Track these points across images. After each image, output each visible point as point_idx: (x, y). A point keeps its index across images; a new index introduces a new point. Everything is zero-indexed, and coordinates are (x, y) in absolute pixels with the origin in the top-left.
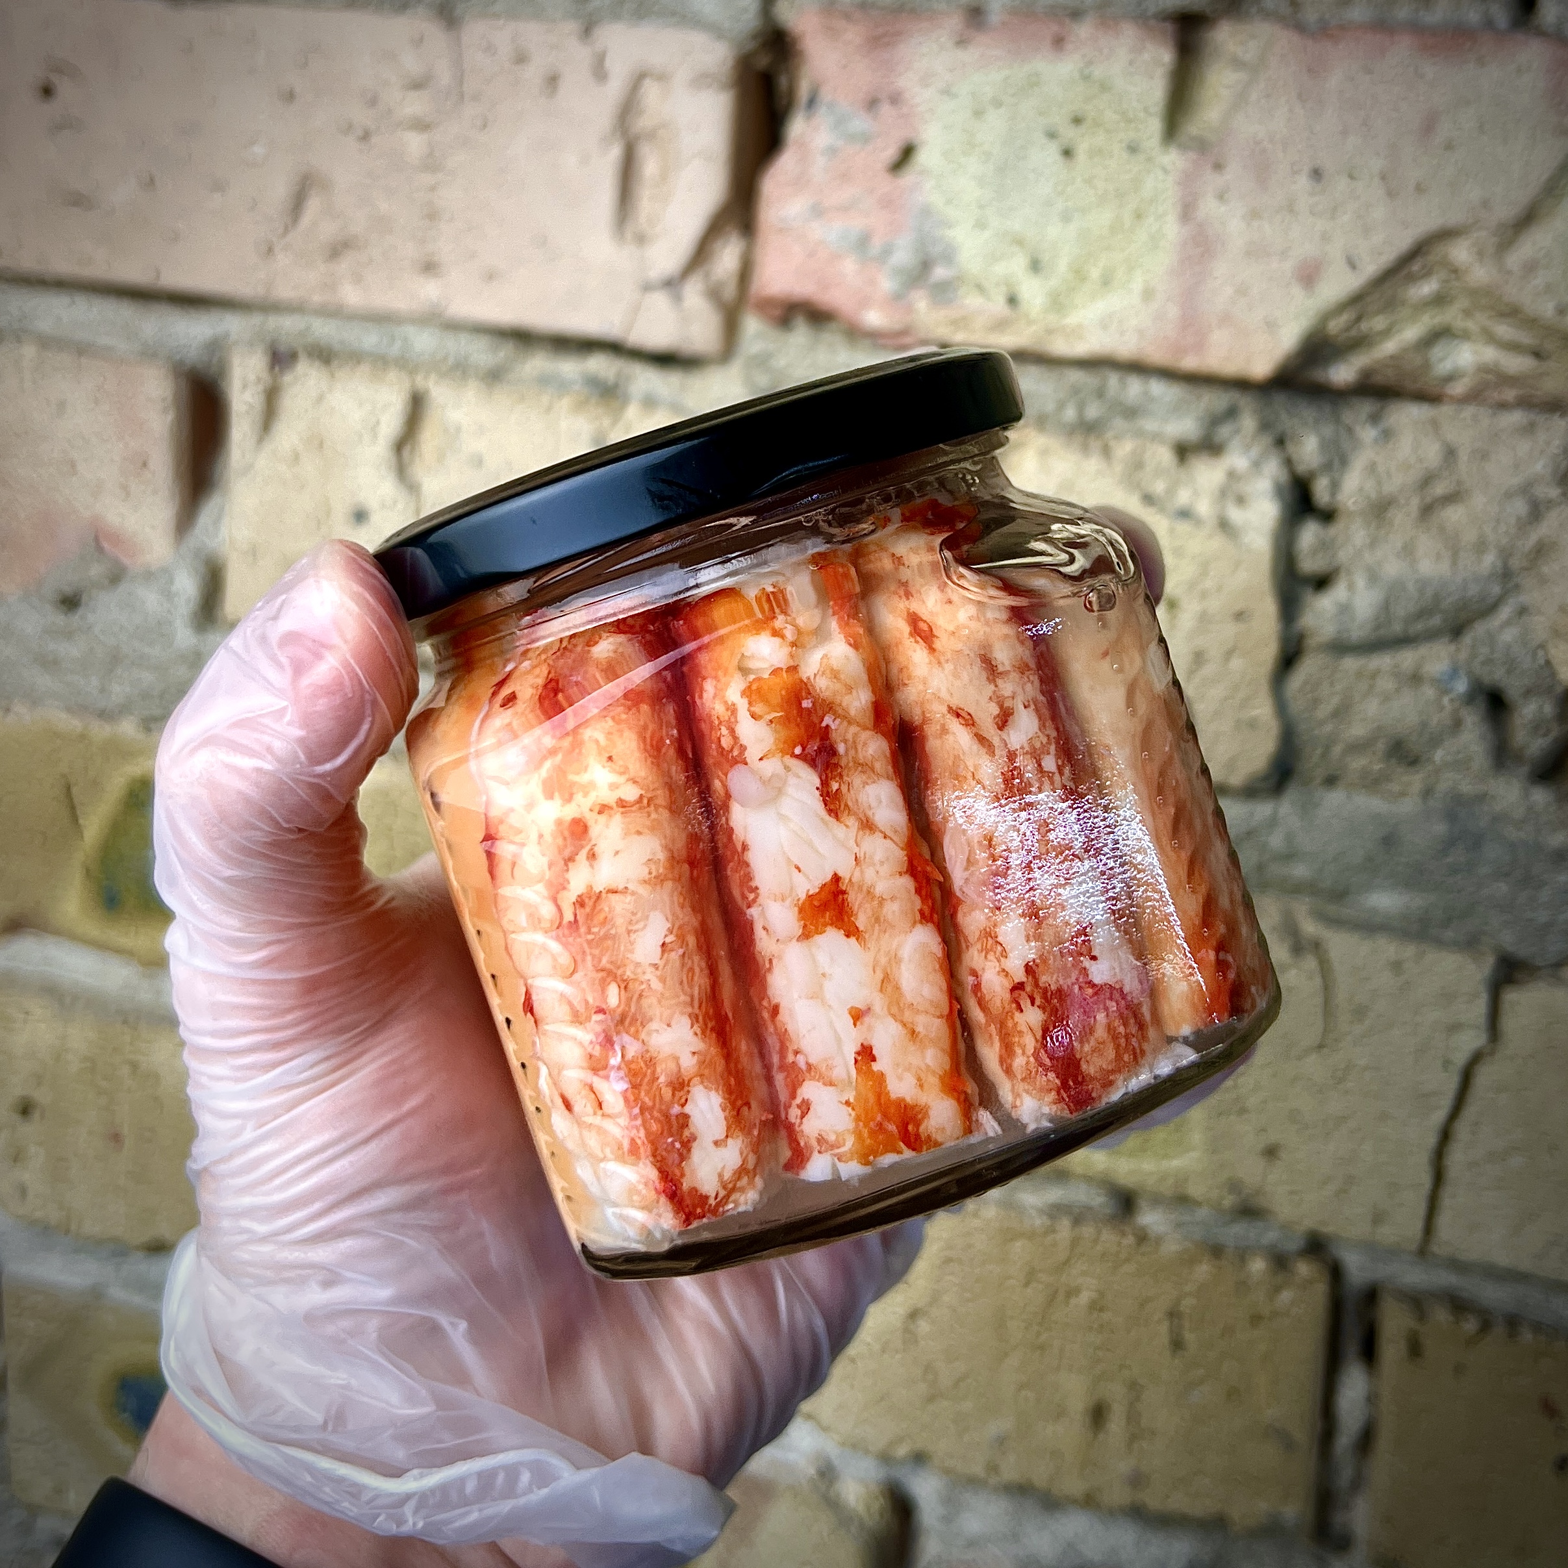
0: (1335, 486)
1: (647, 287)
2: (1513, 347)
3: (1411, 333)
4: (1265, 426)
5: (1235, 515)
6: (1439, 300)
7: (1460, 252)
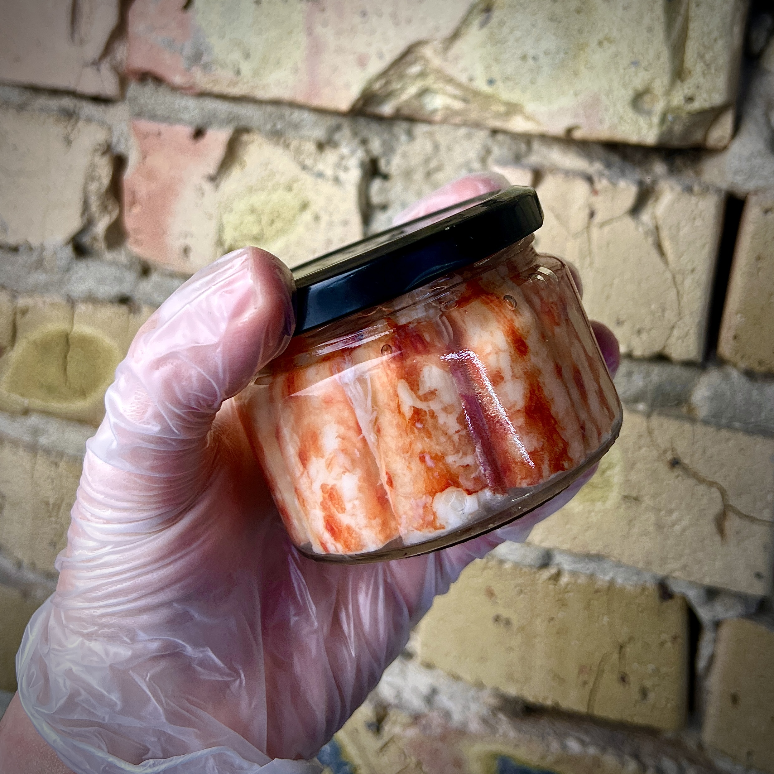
0: (388, 163)
1: (85, 65)
2: (455, 97)
3: (412, 90)
4: (355, 134)
5: (343, 176)
6: (422, 75)
7: (428, 52)
